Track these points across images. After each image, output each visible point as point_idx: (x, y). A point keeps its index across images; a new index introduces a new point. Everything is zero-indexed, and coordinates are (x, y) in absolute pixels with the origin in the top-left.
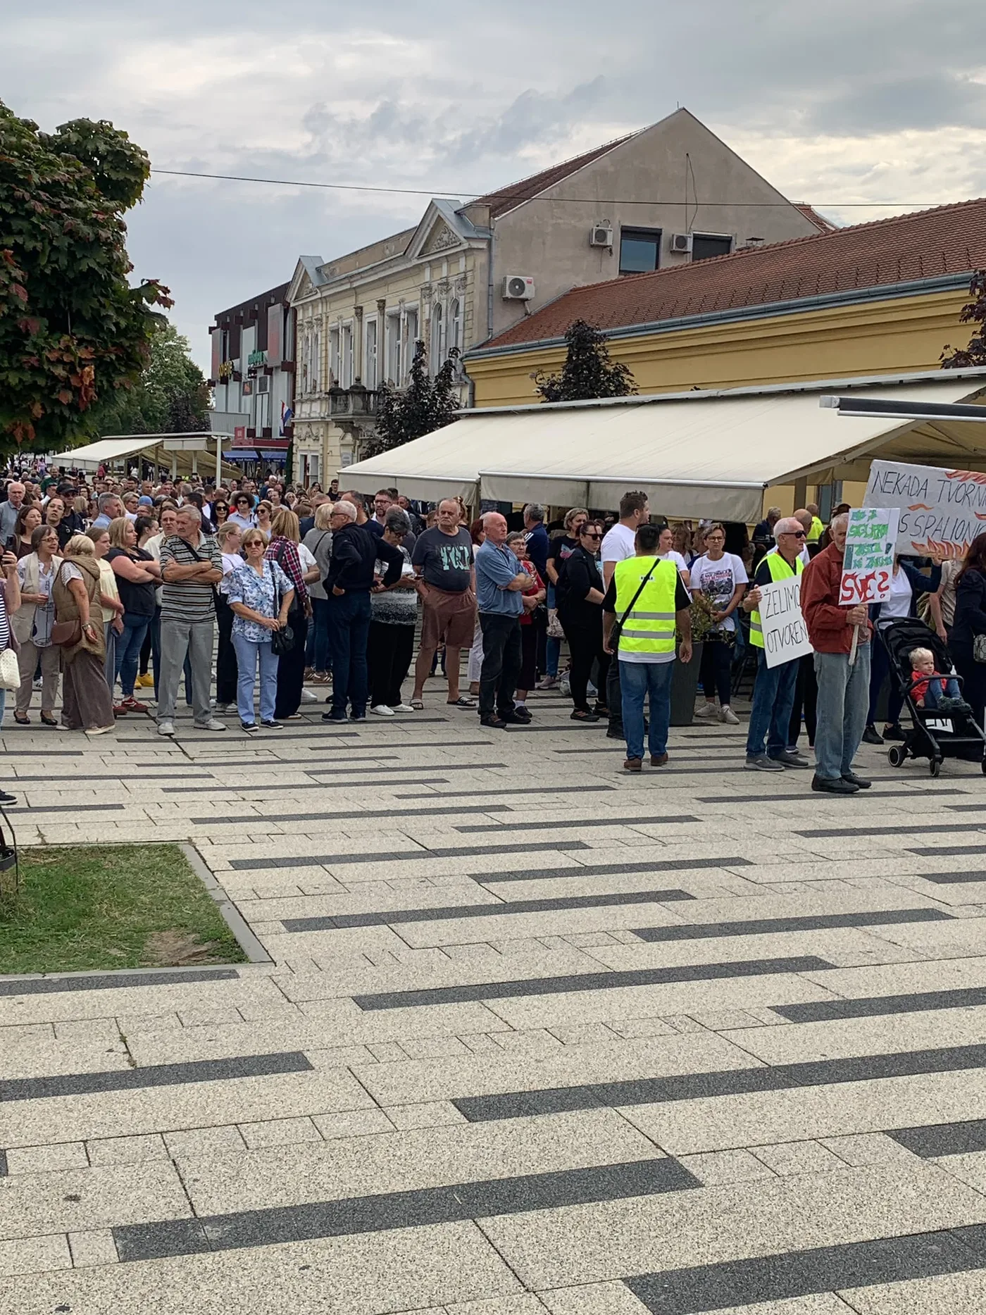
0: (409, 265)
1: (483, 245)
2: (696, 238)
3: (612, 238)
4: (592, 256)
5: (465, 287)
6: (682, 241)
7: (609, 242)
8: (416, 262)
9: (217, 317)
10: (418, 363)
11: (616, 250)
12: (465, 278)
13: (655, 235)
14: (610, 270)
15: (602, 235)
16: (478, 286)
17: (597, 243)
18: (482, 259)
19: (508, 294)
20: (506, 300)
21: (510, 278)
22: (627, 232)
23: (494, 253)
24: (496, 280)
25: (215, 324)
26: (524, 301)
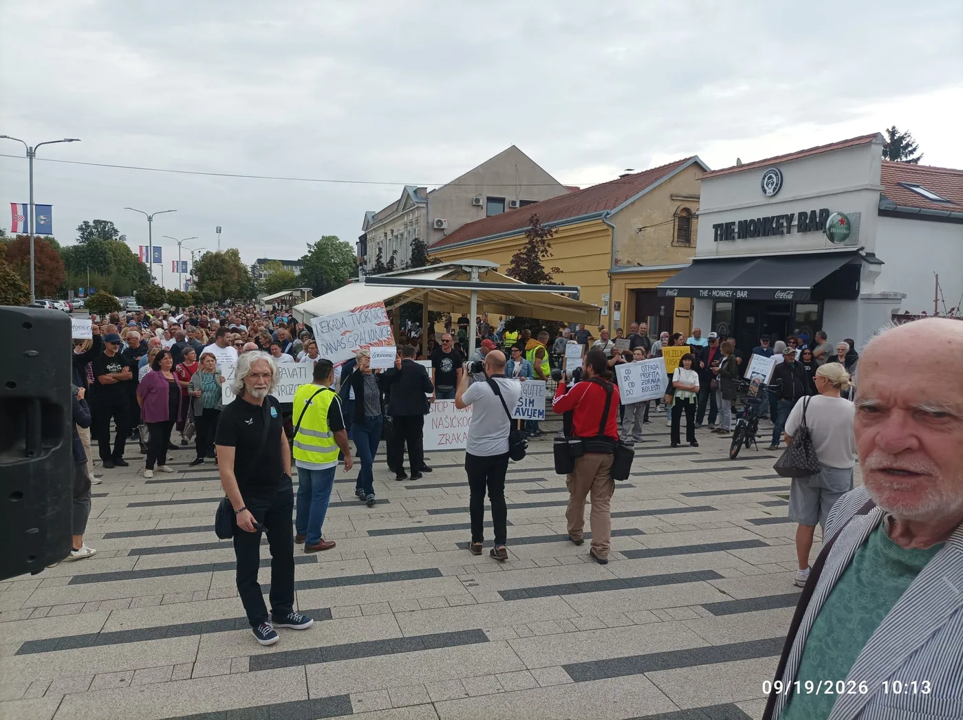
0: (399, 215)
1: (424, 205)
2: (521, 201)
3: (483, 202)
4: (474, 210)
5: (417, 224)
6: (514, 203)
7: (481, 203)
8: (401, 213)
9: (359, 238)
10: (379, 257)
11: (485, 207)
12: (417, 220)
13: (502, 200)
14: (482, 215)
15: (477, 200)
16: (422, 223)
17: (476, 204)
18: (424, 211)
19: (436, 227)
20: (435, 229)
21: (436, 219)
22: (490, 199)
23: (429, 208)
24: (430, 220)
25: (358, 241)
26: (443, 229)
